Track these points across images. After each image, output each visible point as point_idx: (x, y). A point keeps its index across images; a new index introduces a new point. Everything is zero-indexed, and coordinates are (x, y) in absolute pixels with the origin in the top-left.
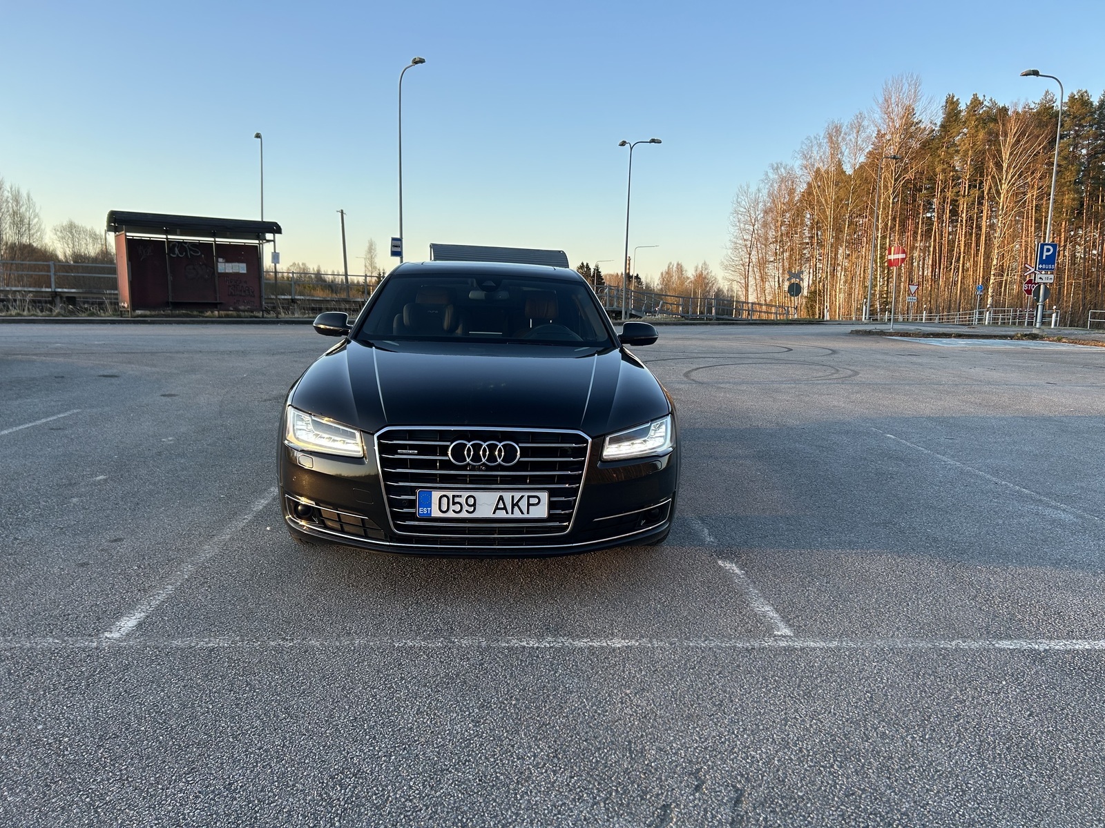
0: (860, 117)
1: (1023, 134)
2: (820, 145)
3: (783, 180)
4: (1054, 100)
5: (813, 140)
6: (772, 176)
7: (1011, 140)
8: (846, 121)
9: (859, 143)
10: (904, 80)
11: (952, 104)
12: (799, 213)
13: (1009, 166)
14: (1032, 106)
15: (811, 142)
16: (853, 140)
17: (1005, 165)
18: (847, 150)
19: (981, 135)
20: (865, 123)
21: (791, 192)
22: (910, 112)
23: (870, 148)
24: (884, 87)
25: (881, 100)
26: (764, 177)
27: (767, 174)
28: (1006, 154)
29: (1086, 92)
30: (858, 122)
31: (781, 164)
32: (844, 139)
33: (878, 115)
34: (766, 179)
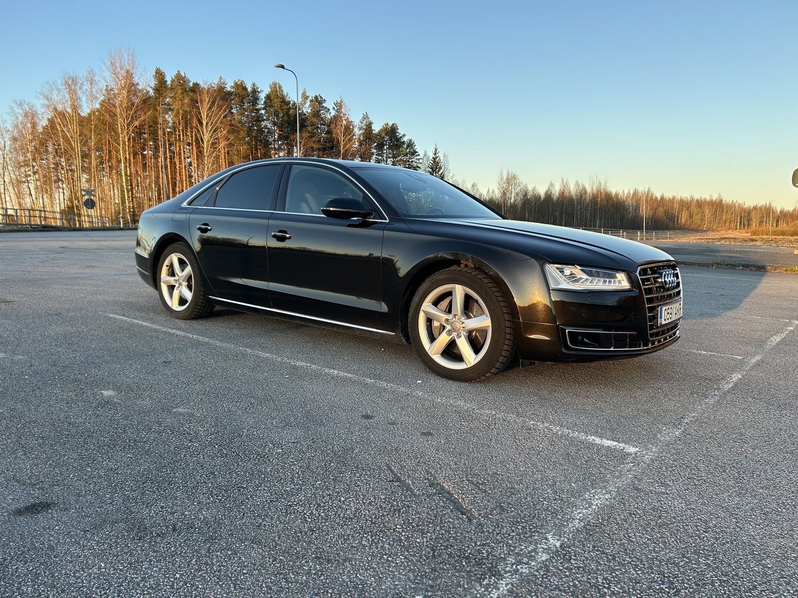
0: (92, 73)
1: (213, 103)
2: (59, 90)
3: (26, 115)
4: (226, 83)
5: (52, 85)
6: (18, 110)
7: (206, 106)
8: (81, 74)
9: (93, 92)
10: (123, 51)
11: (160, 76)
12: (43, 143)
13: (207, 124)
14: (213, 85)
15: (51, 87)
16: (89, 90)
17: (204, 123)
18: (85, 97)
19: (186, 101)
20: (97, 78)
21: (34, 125)
22: (129, 75)
23: (102, 98)
24: (109, 53)
25: (108, 63)
26: (9, 110)
27: (12, 108)
28: (204, 116)
29: (243, 81)
30: (90, 76)
31: (24, 101)
32: (80, 88)
33: (108, 74)
34: (12, 112)
